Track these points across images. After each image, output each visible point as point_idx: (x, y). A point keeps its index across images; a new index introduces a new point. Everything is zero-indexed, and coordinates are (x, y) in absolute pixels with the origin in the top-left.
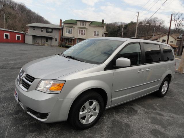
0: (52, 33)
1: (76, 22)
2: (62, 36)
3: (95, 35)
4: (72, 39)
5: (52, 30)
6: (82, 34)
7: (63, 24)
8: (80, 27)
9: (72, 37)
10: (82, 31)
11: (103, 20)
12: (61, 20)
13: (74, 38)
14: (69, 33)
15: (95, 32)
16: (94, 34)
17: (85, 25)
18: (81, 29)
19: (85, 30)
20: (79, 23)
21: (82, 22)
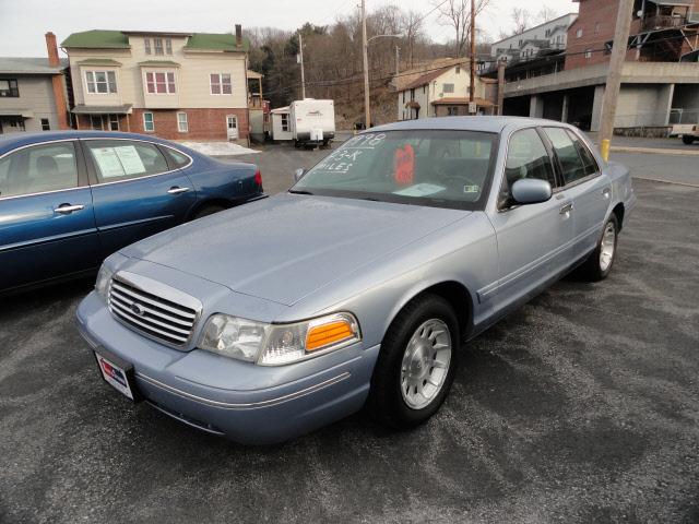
0: (18, 96)
1: (127, 42)
2: (72, 105)
3: (216, 90)
4: (123, 116)
5: (13, 84)
6: (162, 89)
7: (62, 54)
8: (150, 62)
9: (120, 108)
10: (160, 77)
11: (238, 28)
12: (50, 37)
13: (130, 111)
14: (102, 88)
15: (215, 78)
16: (213, 86)
17: (170, 51)
18: (154, 72)
19: (171, 70)
20: (136, 45)
21: (152, 41)
